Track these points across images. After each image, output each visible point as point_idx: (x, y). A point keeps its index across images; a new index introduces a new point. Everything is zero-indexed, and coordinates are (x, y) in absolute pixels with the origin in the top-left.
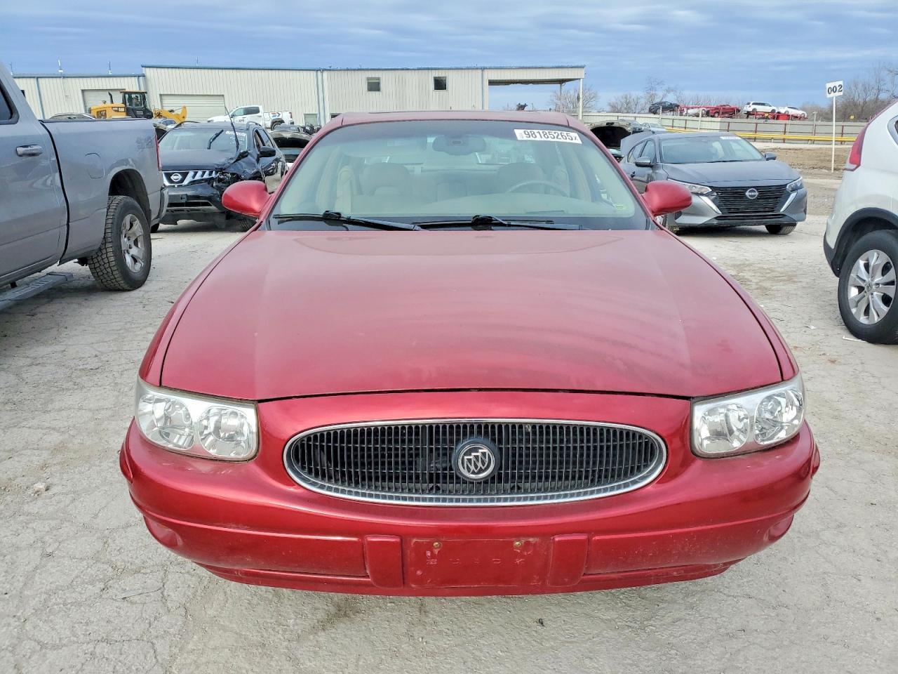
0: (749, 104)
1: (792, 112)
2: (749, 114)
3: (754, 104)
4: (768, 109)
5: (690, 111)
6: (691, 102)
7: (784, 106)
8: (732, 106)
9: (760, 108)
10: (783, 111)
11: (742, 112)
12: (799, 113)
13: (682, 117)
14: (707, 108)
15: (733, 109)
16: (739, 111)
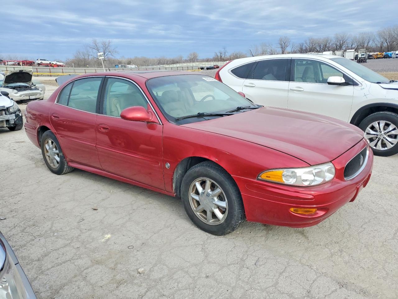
0: (38, 60)
1: (58, 63)
2: (39, 64)
3: (40, 60)
4: (48, 62)
5: (9, 63)
6: (7, 59)
7: (54, 61)
8: (30, 61)
9: (44, 62)
10: (54, 63)
11: (36, 64)
12: (61, 64)
13: (5, 66)
14: (17, 61)
15: (31, 62)
16: (34, 63)
